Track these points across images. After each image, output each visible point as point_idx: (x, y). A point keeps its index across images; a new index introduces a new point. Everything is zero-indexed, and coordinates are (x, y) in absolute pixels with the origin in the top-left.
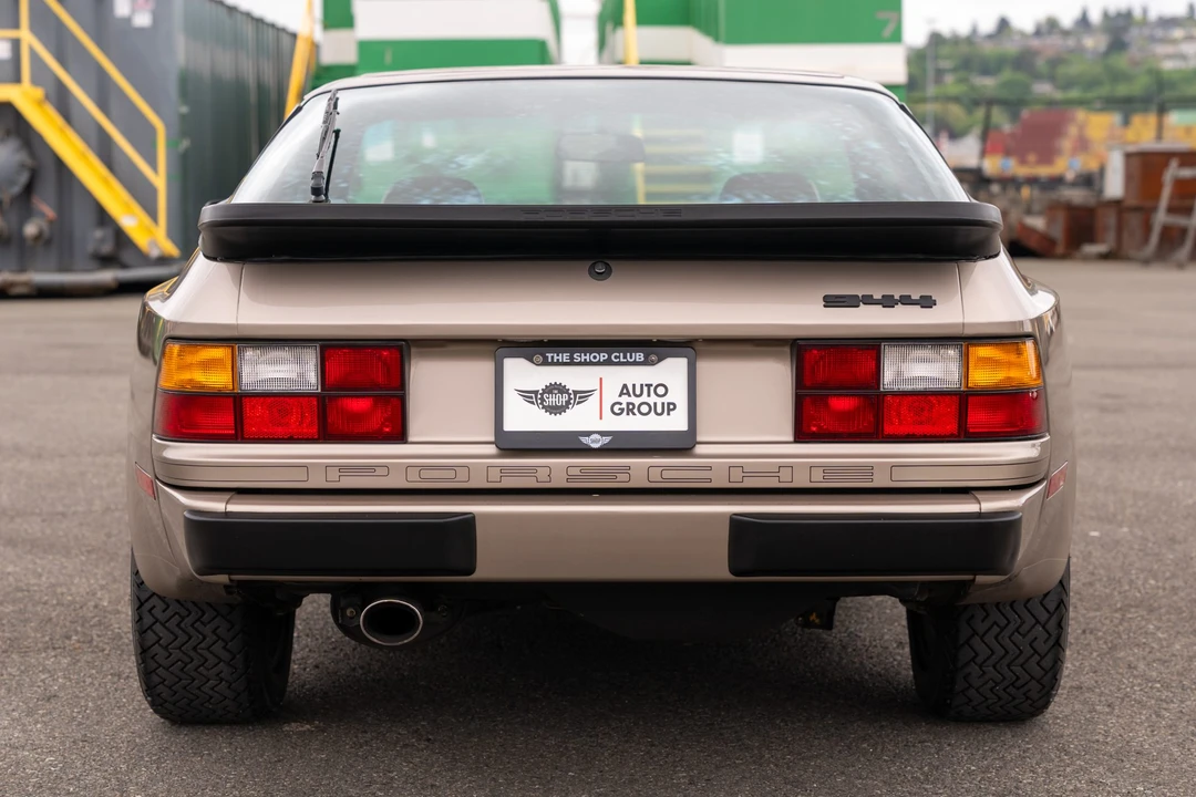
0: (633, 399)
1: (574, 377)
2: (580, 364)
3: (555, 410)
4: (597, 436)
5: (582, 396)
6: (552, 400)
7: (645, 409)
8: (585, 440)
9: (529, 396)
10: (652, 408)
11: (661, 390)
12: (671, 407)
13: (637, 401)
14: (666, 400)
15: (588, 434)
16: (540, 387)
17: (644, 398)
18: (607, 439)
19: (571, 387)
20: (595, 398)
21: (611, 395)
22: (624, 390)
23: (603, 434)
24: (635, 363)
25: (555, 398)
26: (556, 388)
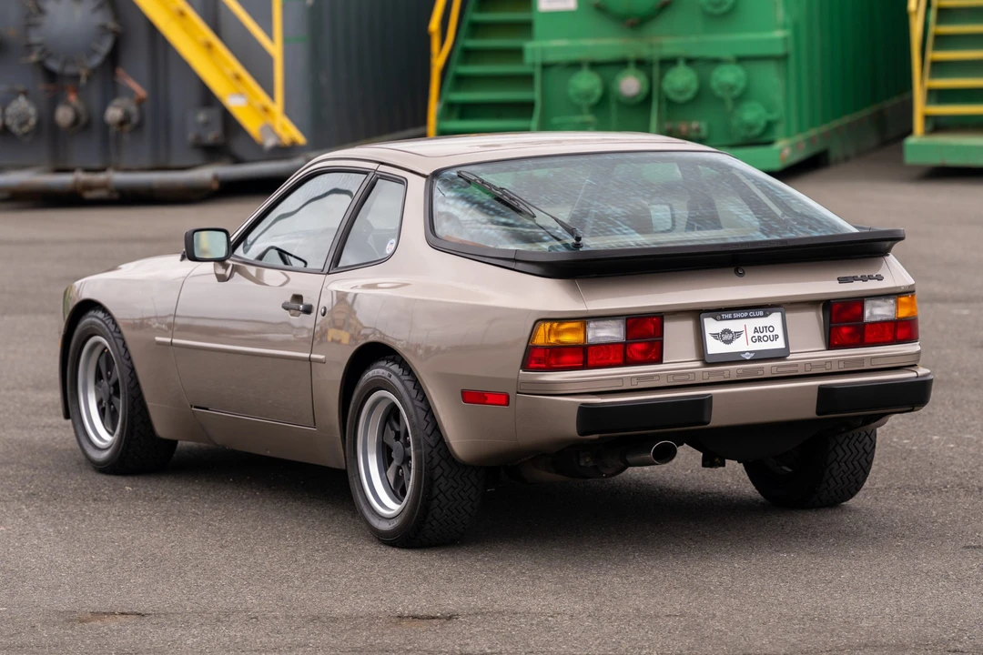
0: (760, 334)
1: (734, 325)
2: (736, 319)
3: (728, 342)
4: (748, 354)
5: (738, 334)
6: (726, 337)
7: (765, 339)
8: (742, 355)
9: (715, 336)
10: (769, 338)
11: (771, 329)
12: (776, 337)
13: (762, 335)
14: (774, 333)
15: (744, 352)
16: (720, 331)
17: (765, 333)
18: (752, 355)
19: (733, 330)
20: (743, 335)
21: (751, 333)
22: (756, 330)
23: (750, 352)
24: (760, 317)
25: (727, 336)
26: (726, 331)
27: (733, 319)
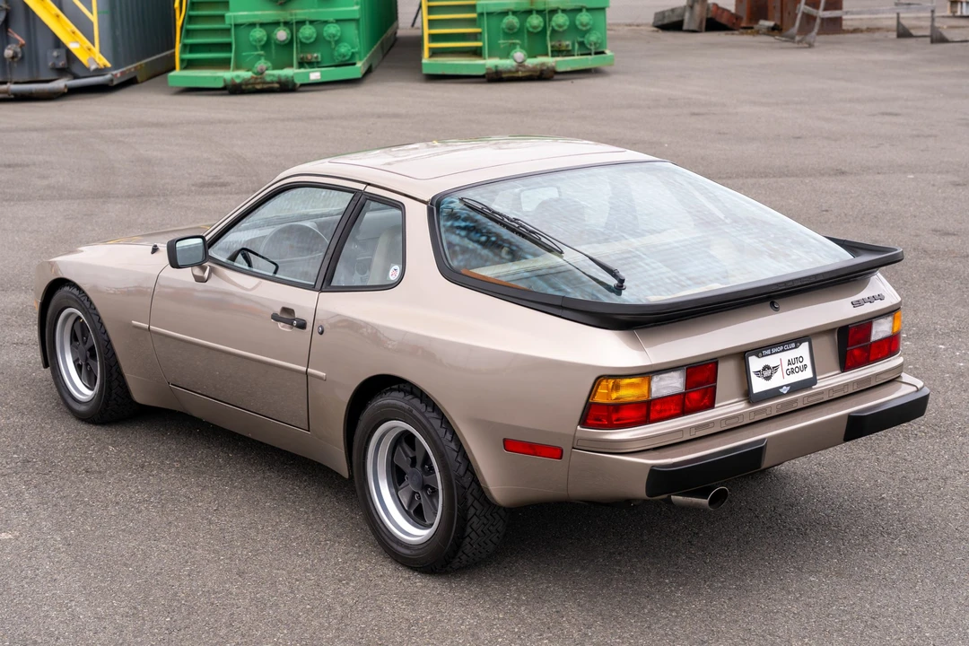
1: (771, 360)
2: (774, 354)
4: (785, 388)
5: (776, 368)
6: (767, 373)
7: (797, 370)
8: (780, 390)
9: (757, 373)
10: (799, 369)
11: (801, 359)
12: (805, 367)
13: (794, 366)
14: (803, 364)
15: (781, 387)
16: (761, 368)
17: (796, 365)
18: (788, 388)
19: (771, 366)
20: (780, 370)
21: (785, 366)
22: (789, 363)
23: (787, 386)
24: (792, 349)
25: (767, 372)
26: (766, 368)
27: (771, 354)
